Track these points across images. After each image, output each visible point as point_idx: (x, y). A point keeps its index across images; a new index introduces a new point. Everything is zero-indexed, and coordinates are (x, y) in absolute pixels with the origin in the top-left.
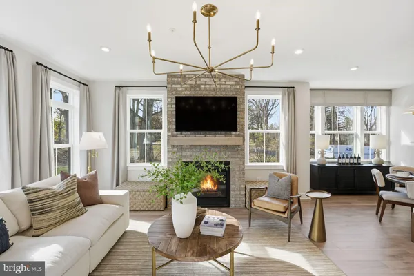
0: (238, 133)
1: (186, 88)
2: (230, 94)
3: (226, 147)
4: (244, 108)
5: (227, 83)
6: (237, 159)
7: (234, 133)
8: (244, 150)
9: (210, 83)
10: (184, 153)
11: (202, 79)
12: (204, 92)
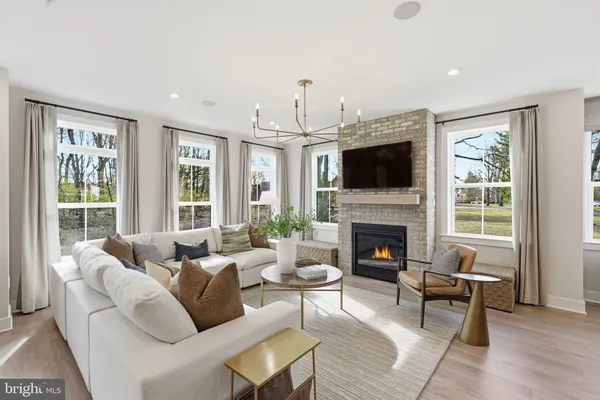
0: (417, 189)
1: (356, 140)
2: (406, 138)
3: (400, 207)
4: (426, 156)
5: (403, 125)
6: (416, 224)
7: (411, 189)
8: (425, 212)
9: (381, 129)
10: (354, 213)
11: (373, 126)
12: (375, 141)
